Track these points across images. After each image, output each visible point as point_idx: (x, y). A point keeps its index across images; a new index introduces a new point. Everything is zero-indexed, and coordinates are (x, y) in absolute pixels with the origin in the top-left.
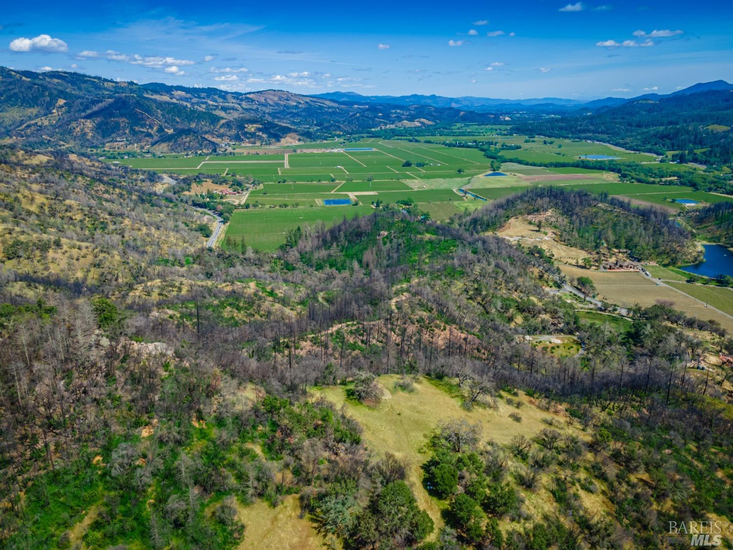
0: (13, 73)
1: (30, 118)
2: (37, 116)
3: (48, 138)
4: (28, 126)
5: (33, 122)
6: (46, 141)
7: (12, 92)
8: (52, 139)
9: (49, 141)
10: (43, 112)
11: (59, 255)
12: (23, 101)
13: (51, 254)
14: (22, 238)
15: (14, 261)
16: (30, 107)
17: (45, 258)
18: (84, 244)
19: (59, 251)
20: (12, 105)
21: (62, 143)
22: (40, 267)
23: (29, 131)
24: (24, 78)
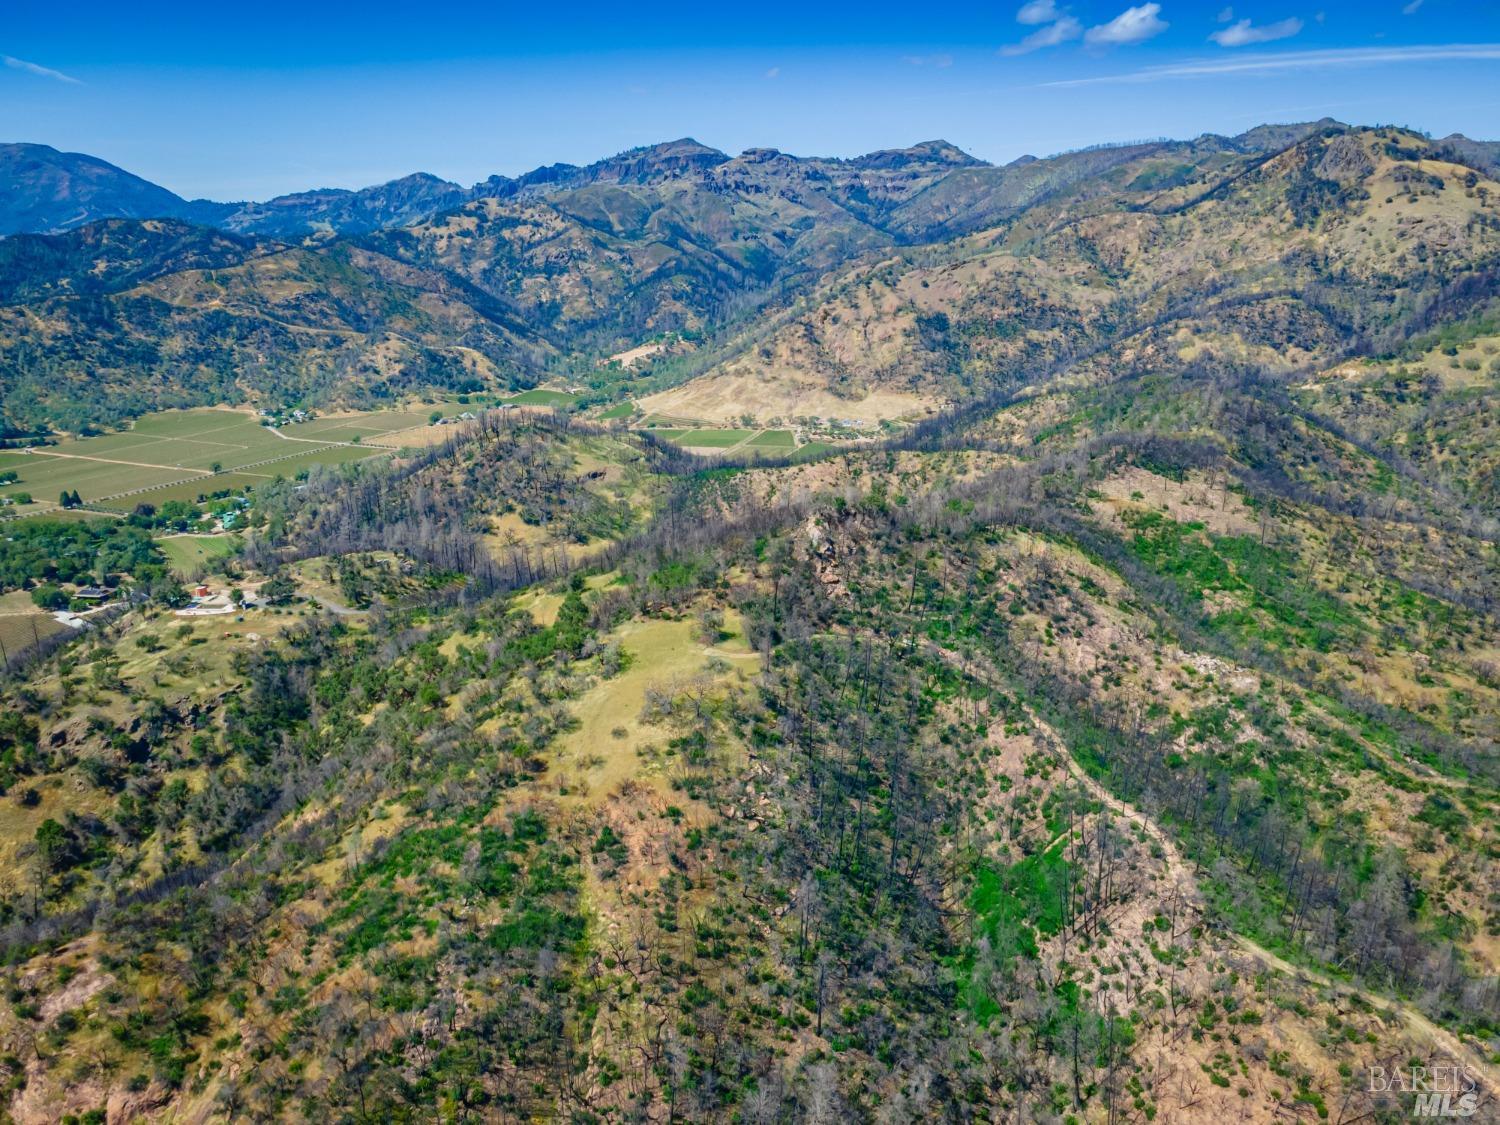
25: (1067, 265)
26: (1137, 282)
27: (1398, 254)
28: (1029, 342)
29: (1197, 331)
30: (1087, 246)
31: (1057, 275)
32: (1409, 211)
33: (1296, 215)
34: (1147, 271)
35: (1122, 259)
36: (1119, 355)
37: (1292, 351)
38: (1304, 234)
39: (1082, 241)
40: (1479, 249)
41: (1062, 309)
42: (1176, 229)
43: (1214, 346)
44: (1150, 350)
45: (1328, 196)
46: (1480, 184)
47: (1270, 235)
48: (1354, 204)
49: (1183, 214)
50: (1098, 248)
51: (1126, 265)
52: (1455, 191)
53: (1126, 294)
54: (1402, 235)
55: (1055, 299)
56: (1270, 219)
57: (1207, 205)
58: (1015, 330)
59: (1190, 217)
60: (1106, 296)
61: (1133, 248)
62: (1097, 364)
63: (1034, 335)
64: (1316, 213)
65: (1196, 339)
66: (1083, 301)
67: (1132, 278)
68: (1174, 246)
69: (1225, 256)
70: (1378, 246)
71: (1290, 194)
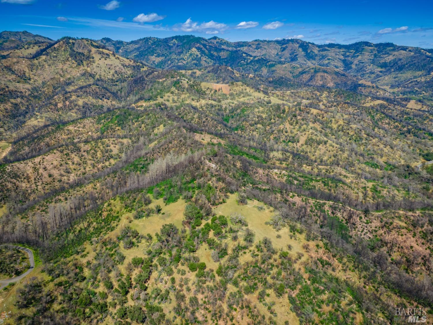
0: (423, 51)
1: (415, 77)
2: (420, 76)
3: (417, 89)
4: (412, 82)
5: (415, 80)
6: (415, 91)
7: (414, 62)
8: (419, 90)
9: (417, 91)
10: (425, 74)
11: (324, 148)
12: (417, 67)
13: (320, 146)
14: (314, 137)
15: (306, 146)
16: (419, 70)
17: (317, 147)
18: (337, 145)
19: (325, 146)
20: (409, 70)
21: (424, 92)
22: (313, 150)
23: (410, 85)
24: (428, 53)
25: (7, 76)
26: (35, 81)
27: (111, 73)
28: (12, 103)
29: (78, 96)
30: (9, 68)
31: (6, 79)
32: (106, 62)
33: (76, 61)
34: (36, 78)
35: (24, 73)
36: (56, 105)
37: (105, 100)
38: (82, 68)
39: (6, 67)
40: (129, 73)
41: (16, 91)
42: (38, 64)
43: (86, 100)
44: (67, 103)
45: (83, 57)
46: (116, 56)
47: (71, 67)
48: (92, 59)
49: (37, 59)
50: (14, 70)
51: (27, 75)
52: (112, 57)
53: (34, 86)
54: (109, 68)
55: (11, 88)
56: (68, 63)
57: (44, 57)
58: (5, 100)
59: (40, 60)
60: (27, 86)
61: (27, 70)
62: (51, 109)
63: (13, 100)
64: (82, 61)
65: (79, 98)
66: (21, 88)
67: (32, 80)
68: (41, 70)
69: (62, 74)
70: (105, 72)
71: (71, 55)
